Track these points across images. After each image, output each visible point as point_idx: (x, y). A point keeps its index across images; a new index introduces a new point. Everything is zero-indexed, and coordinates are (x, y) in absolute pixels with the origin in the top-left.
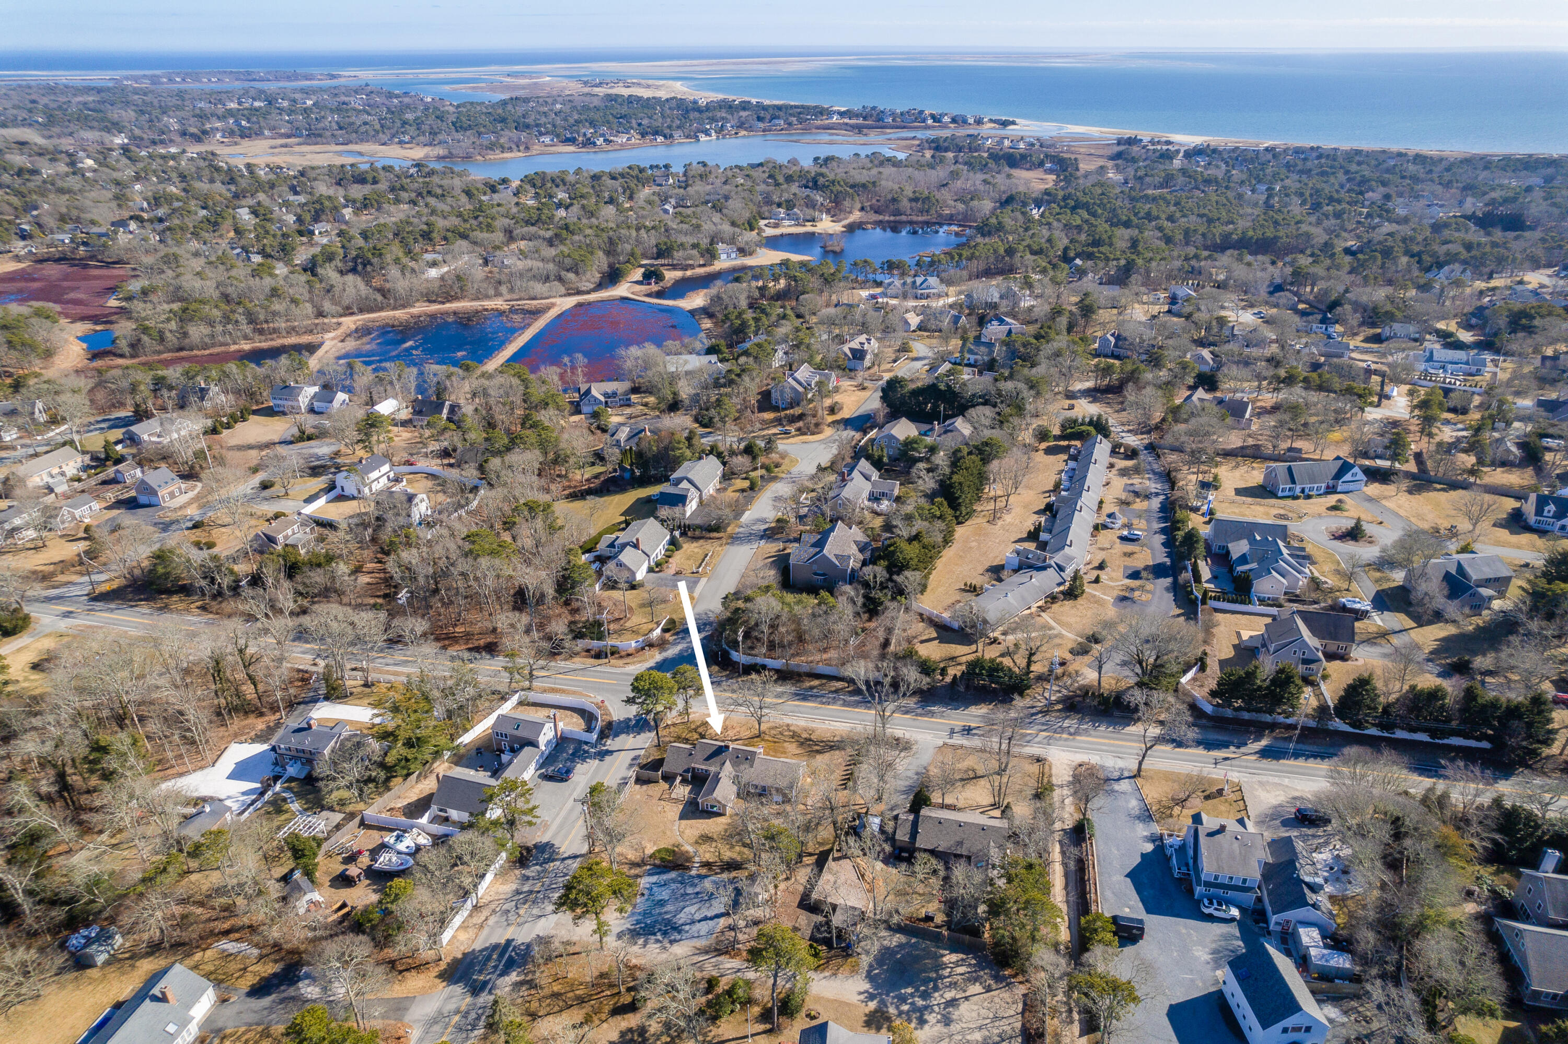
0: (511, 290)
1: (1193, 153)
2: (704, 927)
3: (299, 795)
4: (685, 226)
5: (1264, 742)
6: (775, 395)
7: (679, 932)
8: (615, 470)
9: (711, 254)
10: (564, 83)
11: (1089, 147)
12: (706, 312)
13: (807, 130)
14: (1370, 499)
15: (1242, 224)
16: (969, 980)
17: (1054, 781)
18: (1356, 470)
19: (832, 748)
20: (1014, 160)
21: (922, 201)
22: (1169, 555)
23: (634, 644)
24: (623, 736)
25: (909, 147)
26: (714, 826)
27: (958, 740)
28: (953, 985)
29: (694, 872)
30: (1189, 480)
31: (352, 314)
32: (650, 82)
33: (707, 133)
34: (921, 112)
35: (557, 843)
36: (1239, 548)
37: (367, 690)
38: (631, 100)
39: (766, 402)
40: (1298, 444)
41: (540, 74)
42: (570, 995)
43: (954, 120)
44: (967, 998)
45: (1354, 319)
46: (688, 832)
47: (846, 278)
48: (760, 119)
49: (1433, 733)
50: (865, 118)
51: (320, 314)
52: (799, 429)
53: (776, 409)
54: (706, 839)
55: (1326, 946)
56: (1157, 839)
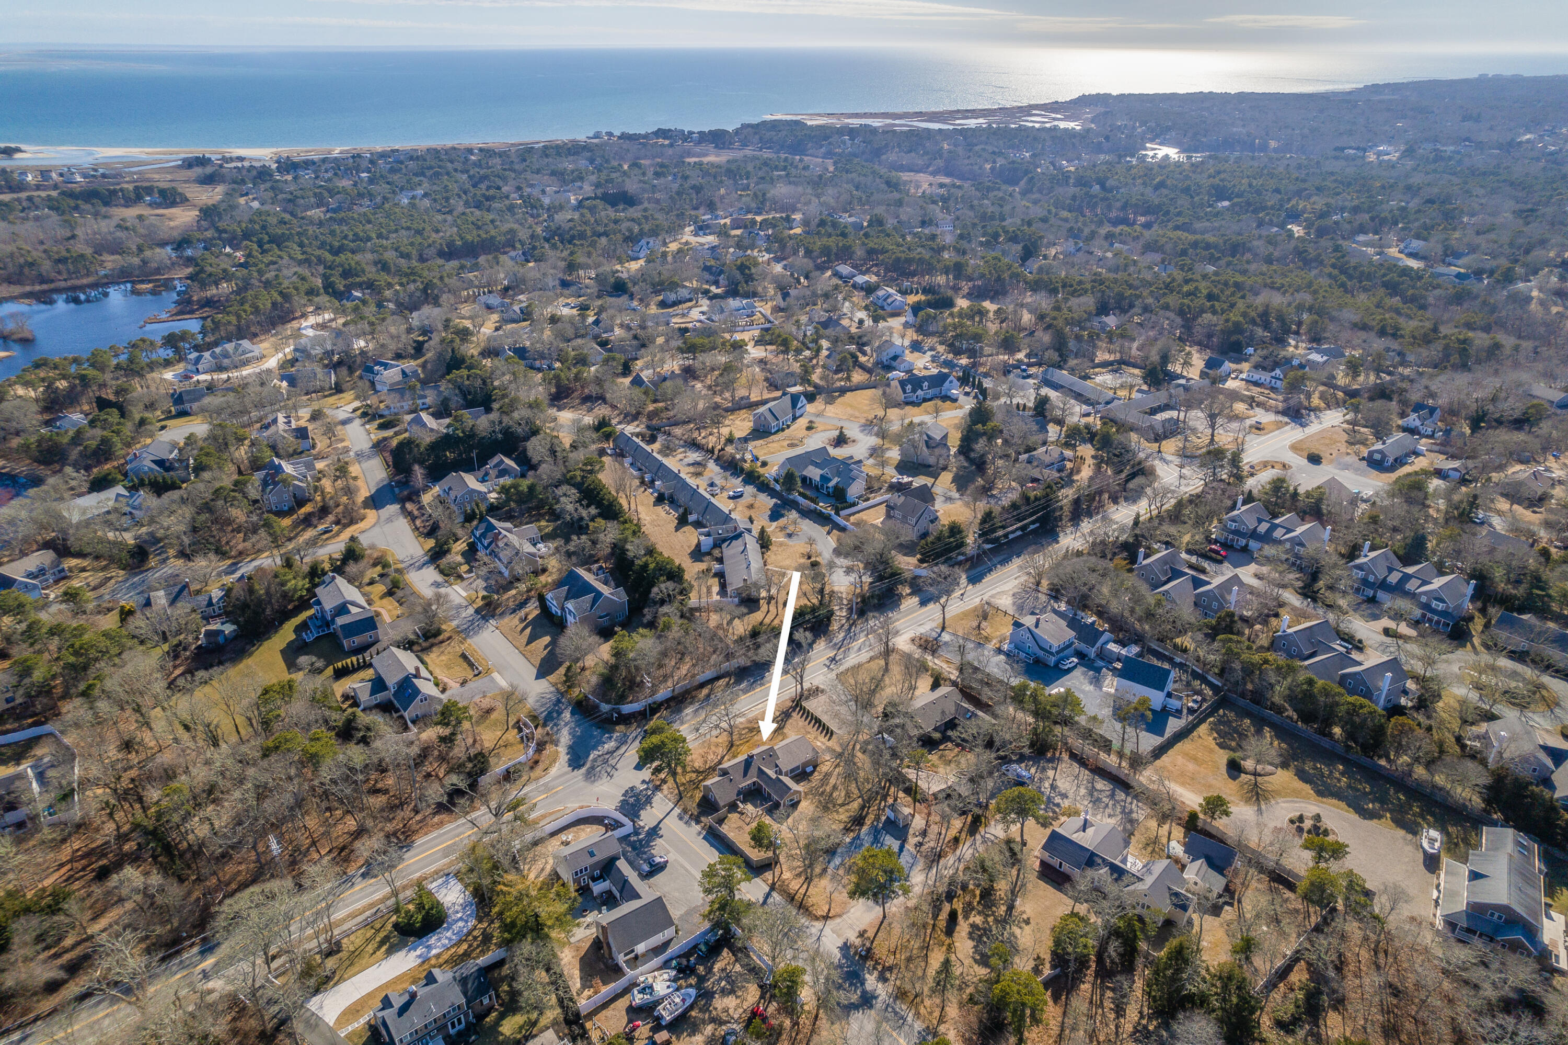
6: (272, 500)
14: (820, 415)
17: (917, 656)
18: (802, 398)
22: (773, 496)
23: (530, 752)
24: (644, 813)
26: (807, 808)
27: (838, 669)
29: (847, 840)
30: (710, 441)
36: (811, 473)
53: (283, 513)
54: (814, 820)
55: (1124, 647)
56: (999, 651)
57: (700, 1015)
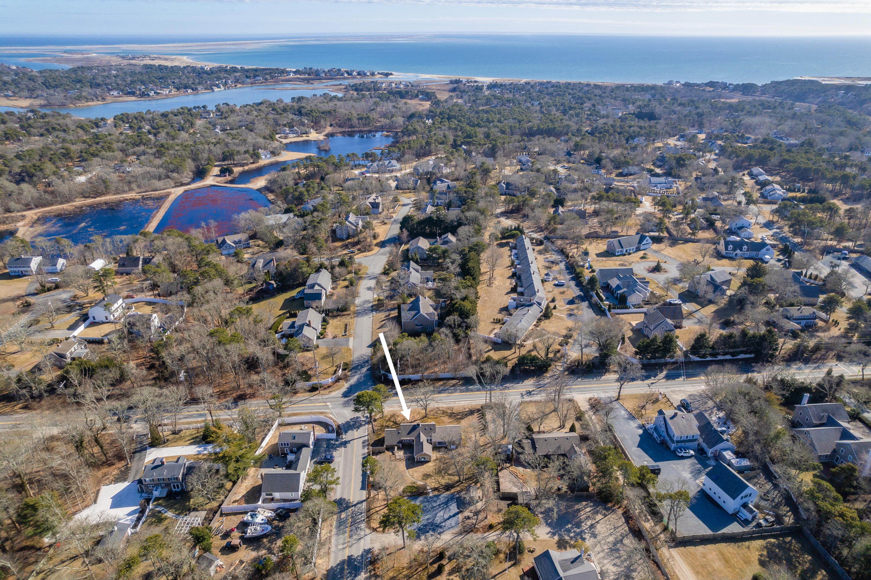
0: (139, 186)
1: (492, 86)
2: (453, 521)
3: (169, 507)
4: (237, 141)
5: (665, 373)
6: (338, 232)
7: (441, 527)
8: (262, 285)
9: (256, 156)
10: (108, 57)
11: (436, 85)
12: (267, 189)
13: (277, 82)
14: (656, 252)
15: (536, 122)
16: (594, 513)
17: (583, 409)
18: (648, 238)
19: (466, 415)
20: (402, 94)
21: (364, 119)
22: (581, 290)
23: (330, 380)
24: (350, 432)
25: (340, 90)
26: (429, 467)
27: (527, 399)
28: (588, 518)
29: (431, 495)
30: (573, 251)
31: (31, 209)
32: (166, 57)
33: (218, 86)
34: (339, 70)
35: (346, 497)
36: (614, 282)
37: (177, 436)
38: (161, 68)
39: (334, 236)
40: (614, 229)
41: (89, 52)
42: (400, 576)
43: (359, 74)
44: (597, 522)
45: (610, 166)
46: (415, 475)
47: (347, 165)
48: (247, 77)
49: (733, 354)
50: (309, 75)
51: (8, 210)
52: (359, 250)
53: (341, 240)
54: (427, 476)
55: (737, 458)
56: (642, 427)
57: (266, 543)
